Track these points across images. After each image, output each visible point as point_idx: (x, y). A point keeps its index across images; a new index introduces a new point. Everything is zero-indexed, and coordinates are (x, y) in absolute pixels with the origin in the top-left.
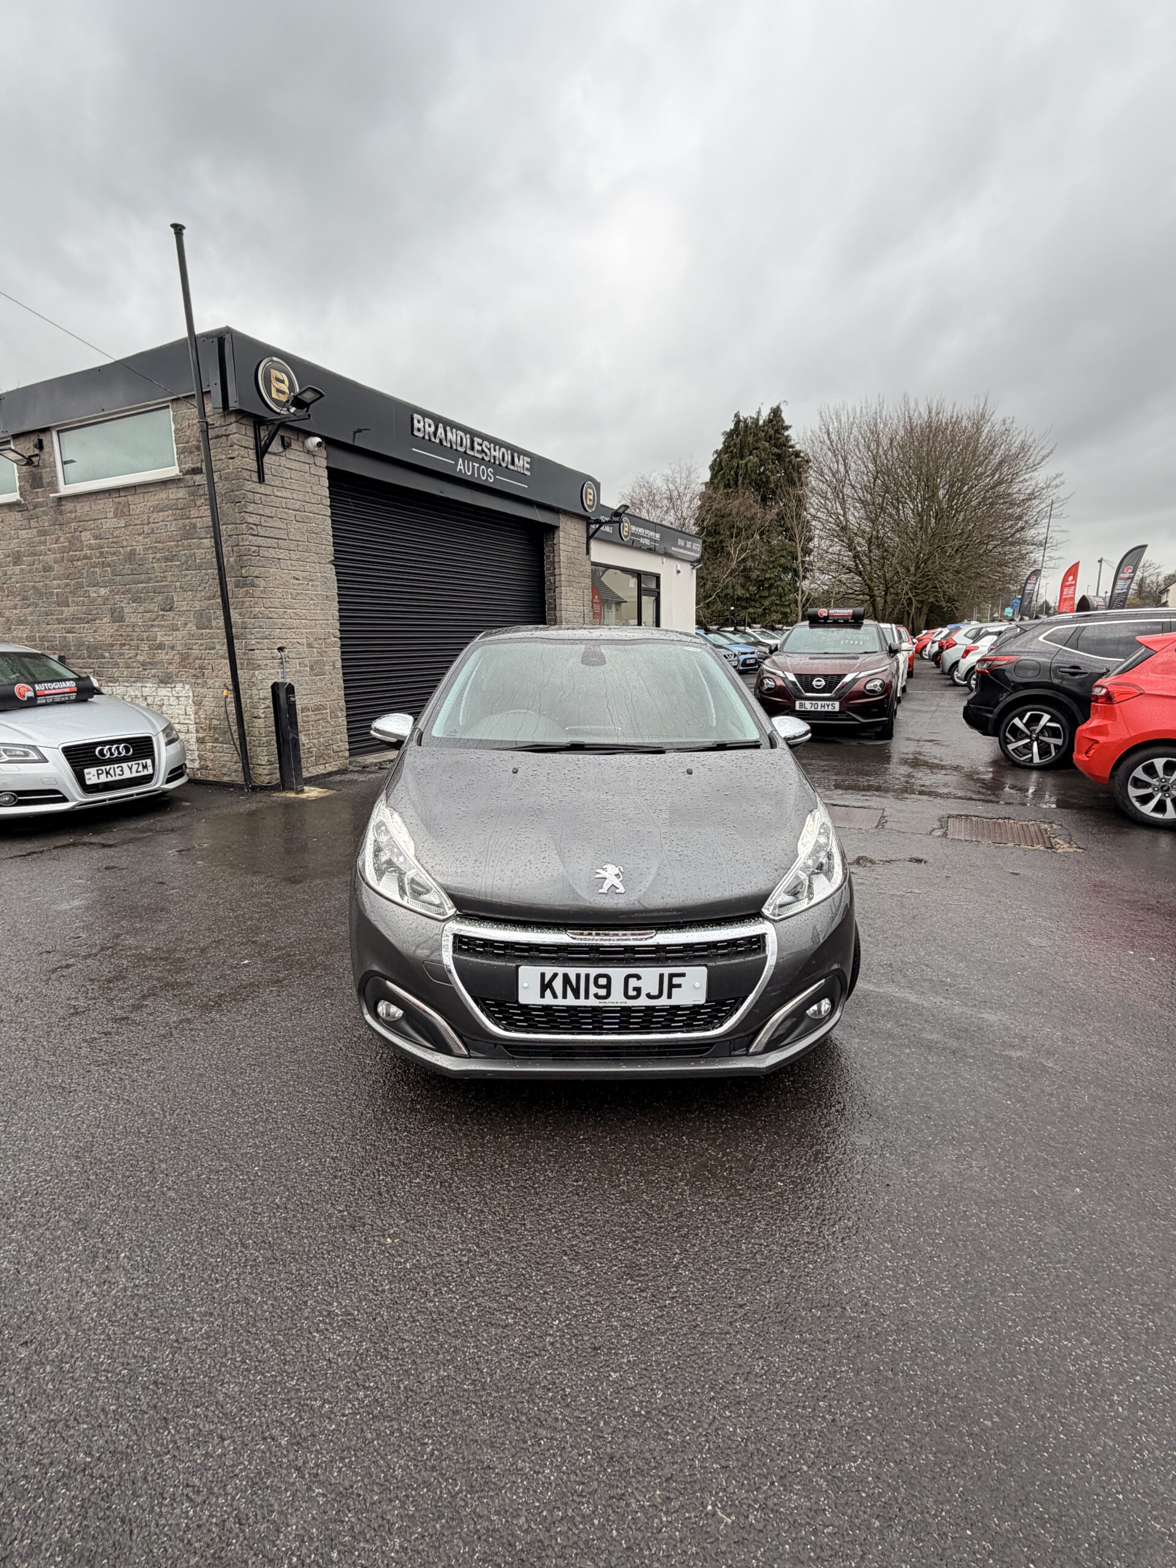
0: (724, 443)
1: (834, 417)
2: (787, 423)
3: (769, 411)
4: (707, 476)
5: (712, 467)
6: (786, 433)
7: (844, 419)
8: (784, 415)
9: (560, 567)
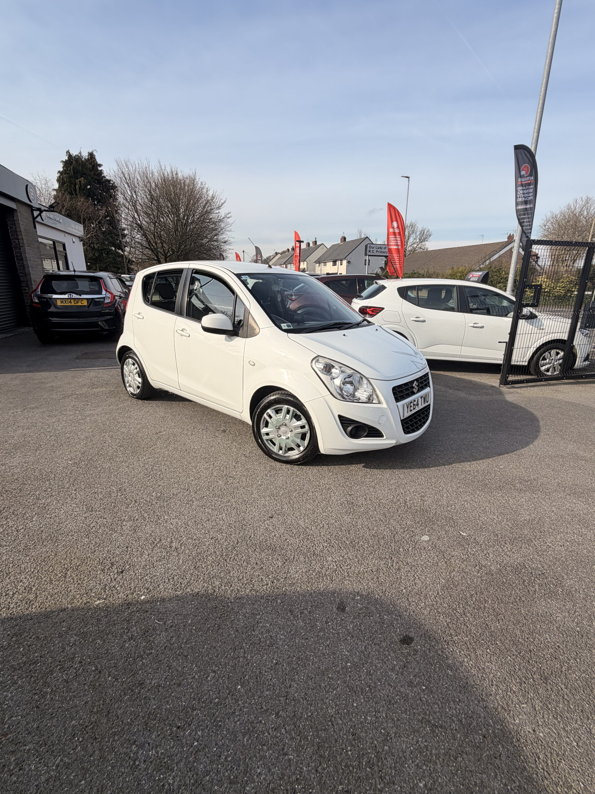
0: (63, 168)
1: (124, 165)
2: (99, 162)
3: (87, 155)
4: (56, 186)
5: (58, 180)
6: (100, 169)
7: (130, 168)
8: (96, 157)
9: (21, 235)
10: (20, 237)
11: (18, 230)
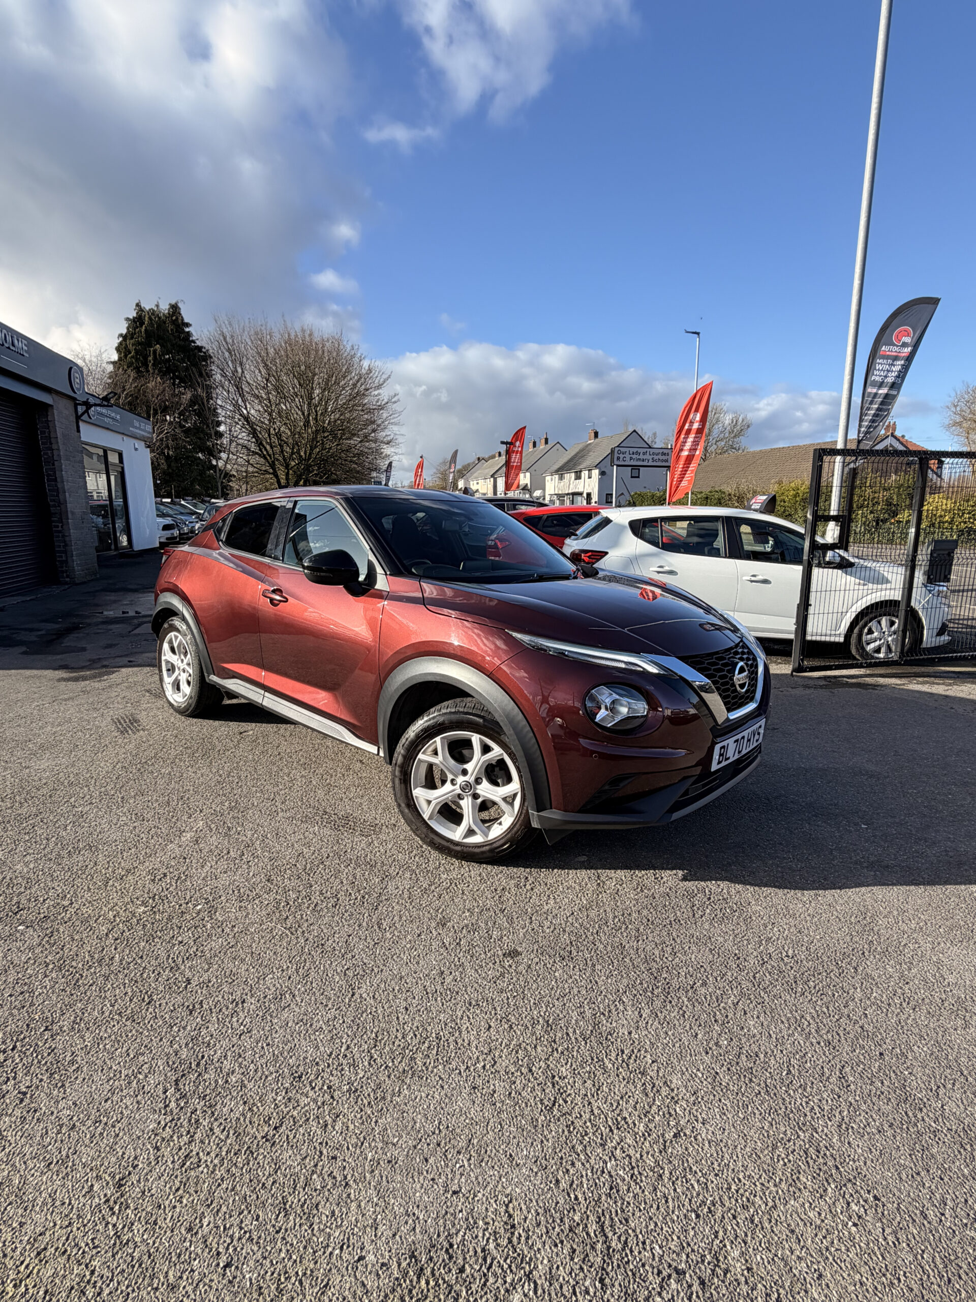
0: (128, 328)
1: (226, 321)
2: (186, 321)
3: (168, 307)
4: (115, 357)
5: (118, 349)
6: (187, 330)
8: (182, 312)
9: (57, 442)
10: (54, 446)
11: (52, 435)
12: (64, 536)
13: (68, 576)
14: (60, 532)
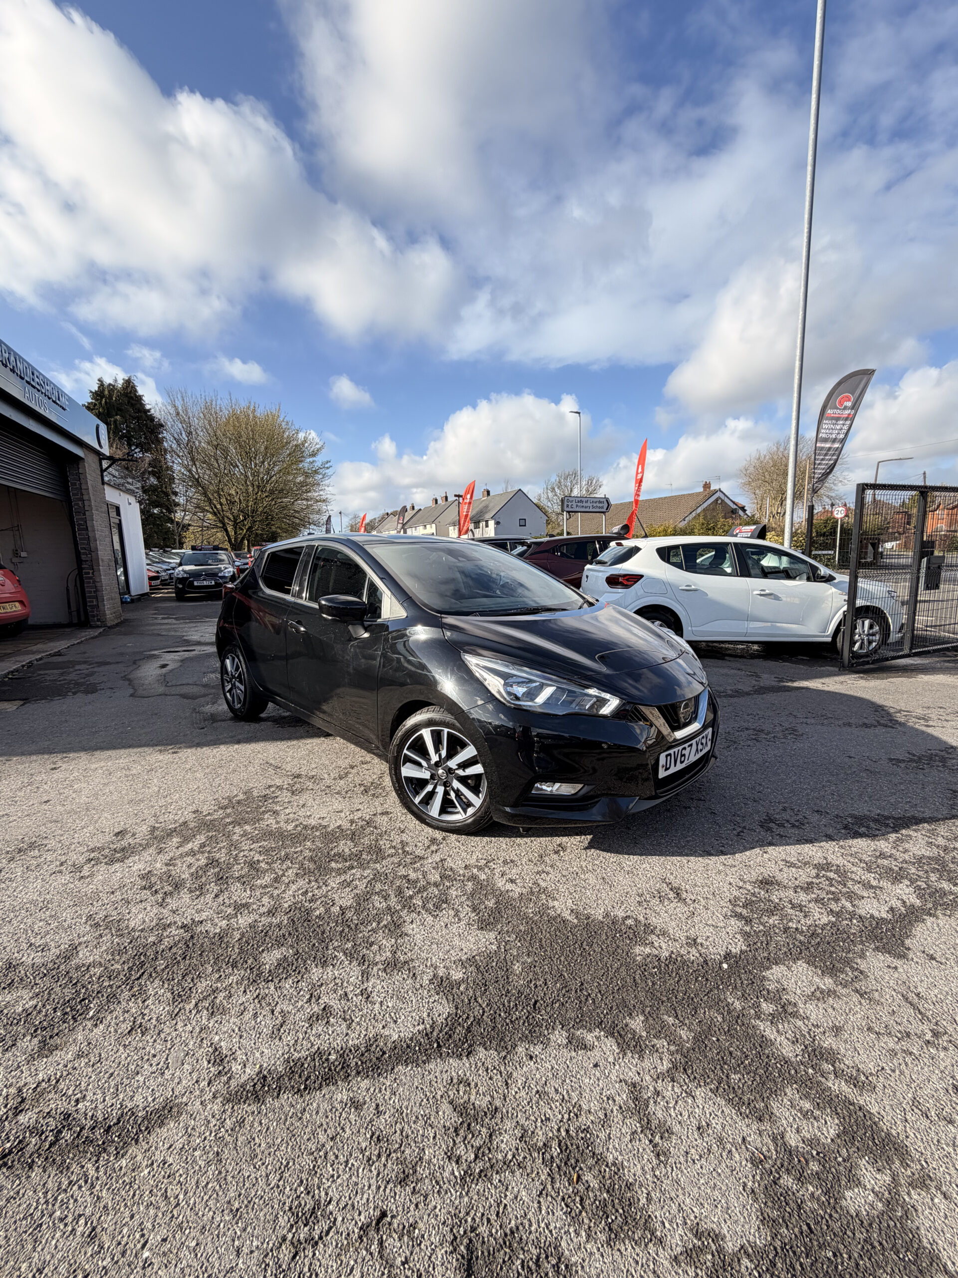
9: (89, 494)
10: (85, 497)
11: (84, 487)
12: (94, 582)
13: (98, 620)
14: (90, 578)
